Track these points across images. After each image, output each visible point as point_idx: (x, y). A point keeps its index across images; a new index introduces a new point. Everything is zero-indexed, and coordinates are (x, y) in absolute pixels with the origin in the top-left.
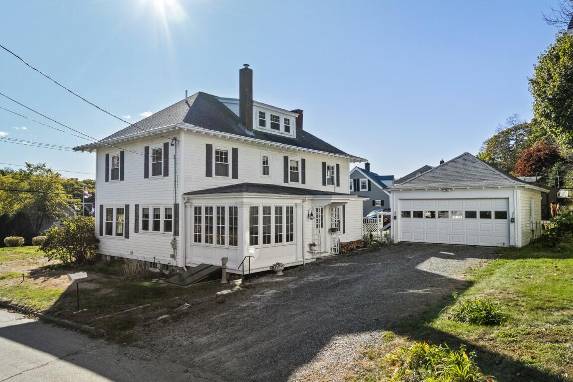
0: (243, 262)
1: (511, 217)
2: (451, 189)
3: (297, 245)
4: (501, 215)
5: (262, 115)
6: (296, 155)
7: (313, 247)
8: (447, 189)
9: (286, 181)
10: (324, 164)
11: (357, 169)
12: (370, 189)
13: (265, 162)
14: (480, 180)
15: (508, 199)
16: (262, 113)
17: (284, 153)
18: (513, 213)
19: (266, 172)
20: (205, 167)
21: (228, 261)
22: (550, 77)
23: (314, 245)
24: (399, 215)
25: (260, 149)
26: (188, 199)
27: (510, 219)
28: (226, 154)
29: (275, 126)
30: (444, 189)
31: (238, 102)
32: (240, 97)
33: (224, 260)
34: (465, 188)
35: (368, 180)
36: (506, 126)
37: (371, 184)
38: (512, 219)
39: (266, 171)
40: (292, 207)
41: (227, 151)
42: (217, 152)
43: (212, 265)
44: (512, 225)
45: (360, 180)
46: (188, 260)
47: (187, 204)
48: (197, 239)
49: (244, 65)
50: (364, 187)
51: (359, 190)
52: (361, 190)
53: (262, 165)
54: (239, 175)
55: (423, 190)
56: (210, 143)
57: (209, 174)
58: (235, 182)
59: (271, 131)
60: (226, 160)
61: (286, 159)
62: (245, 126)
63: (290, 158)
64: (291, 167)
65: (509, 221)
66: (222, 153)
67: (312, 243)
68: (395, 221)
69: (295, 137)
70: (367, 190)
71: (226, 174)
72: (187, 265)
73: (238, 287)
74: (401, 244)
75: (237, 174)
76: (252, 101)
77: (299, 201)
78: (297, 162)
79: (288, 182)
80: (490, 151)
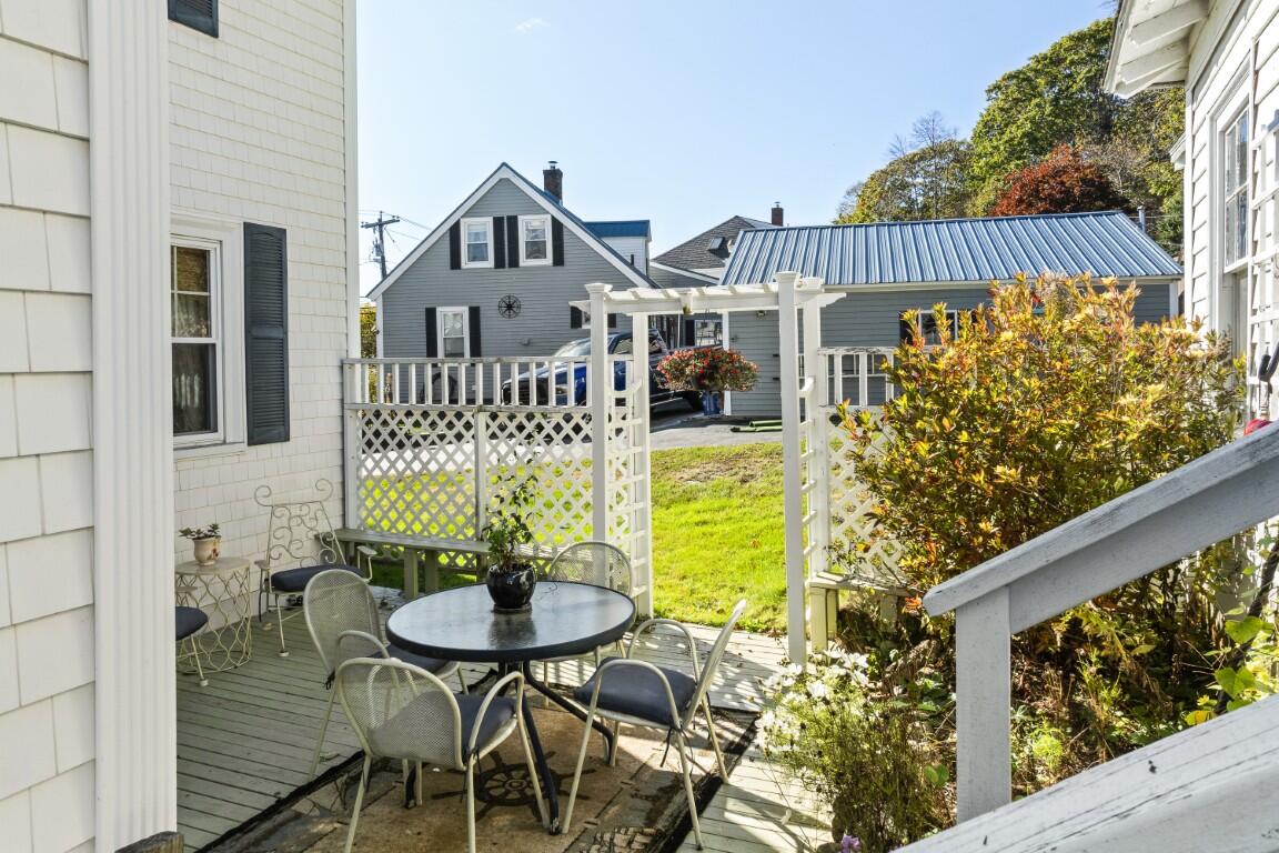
11: (505, 174)
12: (559, 260)
35: (554, 219)
36: (914, 145)
37: (566, 238)
45: (522, 220)
50: (536, 250)
51: (514, 263)
52: (524, 261)
70: (549, 260)
80: (869, 207)
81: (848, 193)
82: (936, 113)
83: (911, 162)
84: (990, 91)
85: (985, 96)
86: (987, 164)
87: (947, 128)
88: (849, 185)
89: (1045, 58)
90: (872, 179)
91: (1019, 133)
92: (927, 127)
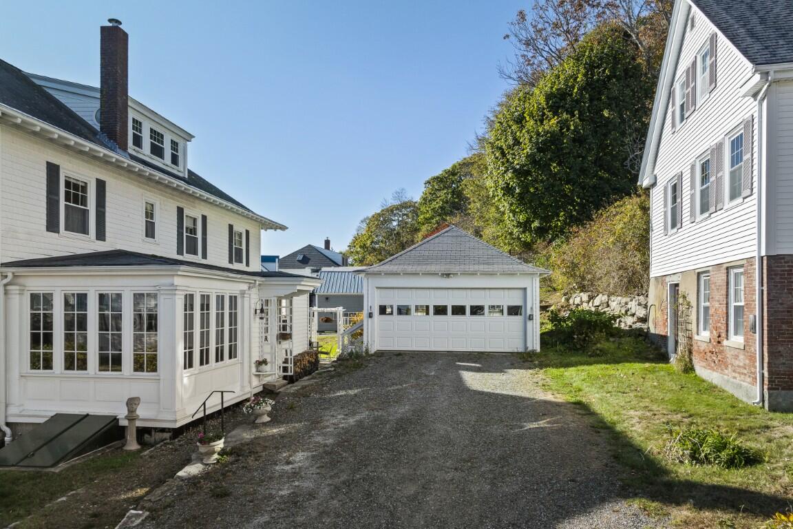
0: (204, 404)
1: (529, 312)
2: (455, 274)
3: (242, 364)
4: (514, 311)
5: (137, 125)
6: (194, 207)
7: (263, 367)
8: (449, 274)
9: (180, 252)
10: (231, 227)
13: (149, 214)
14: (488, 264)
15: (525, 289)
16: (137, 121)
17: (178, 201)
18: (532, 308)
19: (150, 233)
20: (45, 211)
21: (140, 404)
22: (517, 142)
23: (265, 362)
24: (376, 311)
25: (140, 187)
26: (15, 276)
27: (528, 315)
28: (84, 189)
29: (157, 151)
30: (446, 274)
31: (98, 95)
32: (101, 86)
33: (132, 403)
34: (474, 274)
36: (392, 202)
38: (530, 315)
39: (150, 231)
40: (236, 297)
41: (86, 183)
42: (68, 184)
43: (88, 415)
44: (529, 324)
46: (13, 410)
47: (9, 288)
48: (41, 362)
49: (110, 21)
53: (144, 219)
54: (107, 234)
55: (416, 274)
56: (55, 160)
57: (52, 226)
58: (101, 247)
59: (151, 158)
60: (84, 203)
61: (180, 211)
62: (115, 141)
63: (186, 212)
64: (187, 228)
65: (525, 317)
66: (76, 187)
67: (261, 360)
68: (370, 319)
69: (187, 177)
71: (84, 230)
72: (11, 420)
73: (216, 456)
74: (380, 354)
75: (104, 231)
76: (127, 96)
77: (245, 287)
78: (195, 220)
79: (183, 255)
80: (372, 232)
81: (362, 222)
82: (403, 189)
83: (391, 210)
84: (425, 184)
85: (424, 185)
86: (424, 218)
87: (408, 197)
88: (362, 218)
89: (449, 171)
90: (373, 217)
91: (437, 206)
92: (398, 194)
